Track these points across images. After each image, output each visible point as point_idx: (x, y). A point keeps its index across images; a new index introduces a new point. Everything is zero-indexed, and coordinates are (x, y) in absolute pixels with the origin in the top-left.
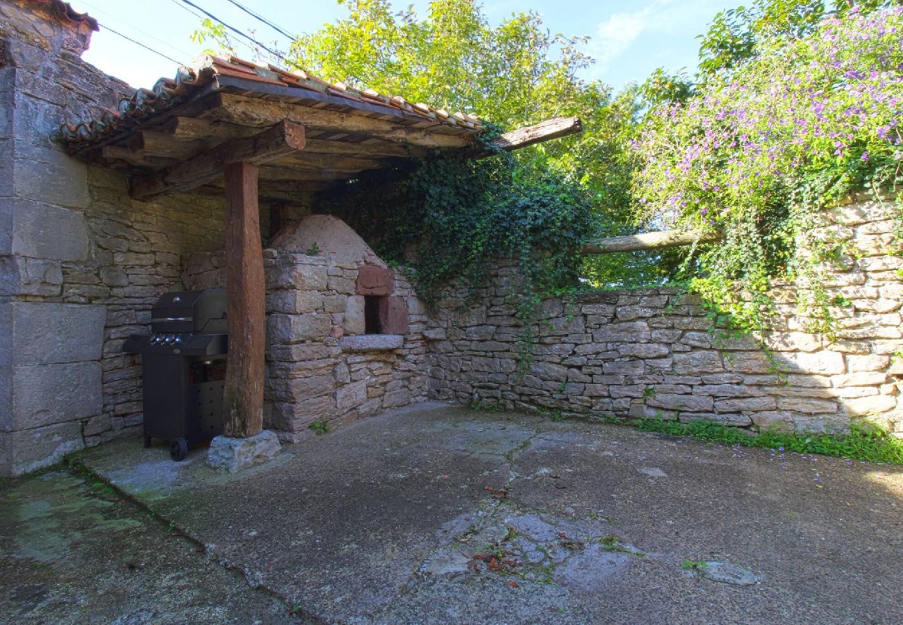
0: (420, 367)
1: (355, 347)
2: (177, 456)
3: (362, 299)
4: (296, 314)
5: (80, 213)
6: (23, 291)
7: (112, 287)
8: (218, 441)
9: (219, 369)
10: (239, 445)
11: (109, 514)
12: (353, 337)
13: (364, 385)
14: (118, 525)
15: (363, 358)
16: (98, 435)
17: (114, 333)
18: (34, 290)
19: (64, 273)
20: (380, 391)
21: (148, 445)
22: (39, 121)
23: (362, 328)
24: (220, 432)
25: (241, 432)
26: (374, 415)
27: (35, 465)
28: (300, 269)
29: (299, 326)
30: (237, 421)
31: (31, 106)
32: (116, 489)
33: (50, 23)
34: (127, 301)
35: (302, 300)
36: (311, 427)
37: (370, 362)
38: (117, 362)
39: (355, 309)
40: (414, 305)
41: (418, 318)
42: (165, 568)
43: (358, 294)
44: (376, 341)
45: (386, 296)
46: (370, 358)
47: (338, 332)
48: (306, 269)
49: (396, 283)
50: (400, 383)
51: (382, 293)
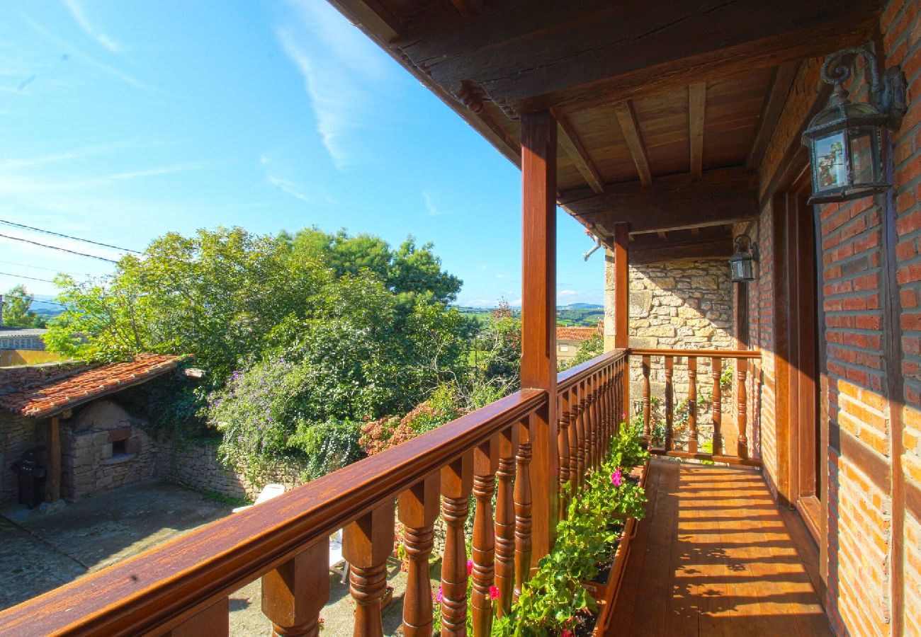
1: (105, 464)
2: (30, 508)
3: (111, 444)
4: (76, 458)
7: (6, 446)
8: (43, 504)
9: (44, 479)
10: (49, 505)
11: (7, 526)
12: (106, 460)
13: (112, 477)
14: (9, 529)
15: (111, 467)
17: (7, 463)
20: (121, 478)
21: (20, 503)
23: (111, 455)
24: (44, 500)
25: (51, 501)
26: (117, 488)
28: (78, 442)
29: (76, 462)
30: (49, 498)
32: (7, 519)
35: (78, 453)
36: (82, 496)
37: (115, 468)
38: (9, 473)
39: (107, 449)
40: (144, 439)
42: (21, 537)
43: (109, 443)
44: (117, 460)
45: (127, 439)
46: (115, 466)
47: (98, 460)
48: (81, 441)
49: (133, 432)
50: (134, 473)
51: (124, 438)
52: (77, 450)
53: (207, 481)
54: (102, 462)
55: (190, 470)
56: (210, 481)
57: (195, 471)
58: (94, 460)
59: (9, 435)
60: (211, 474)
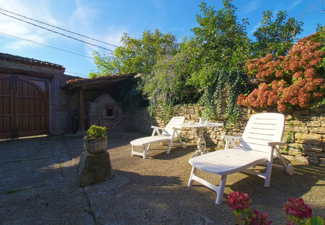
0: (122, 123)
2: (74, 133)
3: (106, 110)
4: (91, 113)
5: (64, 98)
6: (56, 109)
7: (69, 108)
8: (77, 131)
10: (79, 131)
12: (104, 117)
13: (106, 125)
15: (106, 120)
16: (67, 131)
17: (70, 116)
18: (58, 109)
19: (62, 107)
20: (111, 126)
22: (58, 85)
23: (106, 115)
26: (109, 131)
27: (58, 134)
28: (92, 105)
29: (91, 115)
30: (80, 128)
31: (57, 83)
33: (59, 70)
34: (72, 110)
35: (92, 110)
37: (108, 121)
38: (70, 120)
39: (104, 112)
40: (120, 111)
41: (121, 113)
43: (105, 109)
44: (108, 117)
45: (113, 109)
46: (108, 120)
47: (100, 116)
48: (93, 105)
49: (115, 107)
50: (116, 126)
51: (111, 108)
52: (91, 109)
53: (143, 127)
54: (102, 118)
55: (137, 123)
56: (145, 127)
57: (139, 123)
58: (99, 115)
59: (70, 104)
60: (146, 123)
